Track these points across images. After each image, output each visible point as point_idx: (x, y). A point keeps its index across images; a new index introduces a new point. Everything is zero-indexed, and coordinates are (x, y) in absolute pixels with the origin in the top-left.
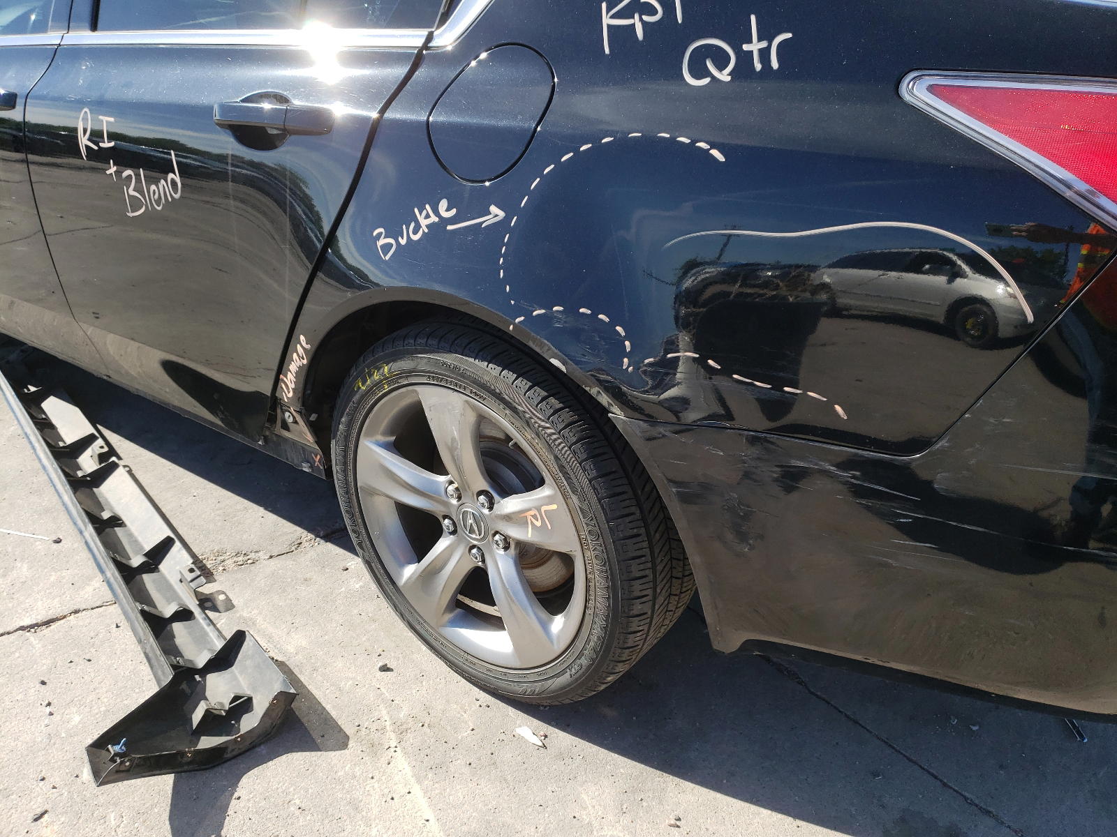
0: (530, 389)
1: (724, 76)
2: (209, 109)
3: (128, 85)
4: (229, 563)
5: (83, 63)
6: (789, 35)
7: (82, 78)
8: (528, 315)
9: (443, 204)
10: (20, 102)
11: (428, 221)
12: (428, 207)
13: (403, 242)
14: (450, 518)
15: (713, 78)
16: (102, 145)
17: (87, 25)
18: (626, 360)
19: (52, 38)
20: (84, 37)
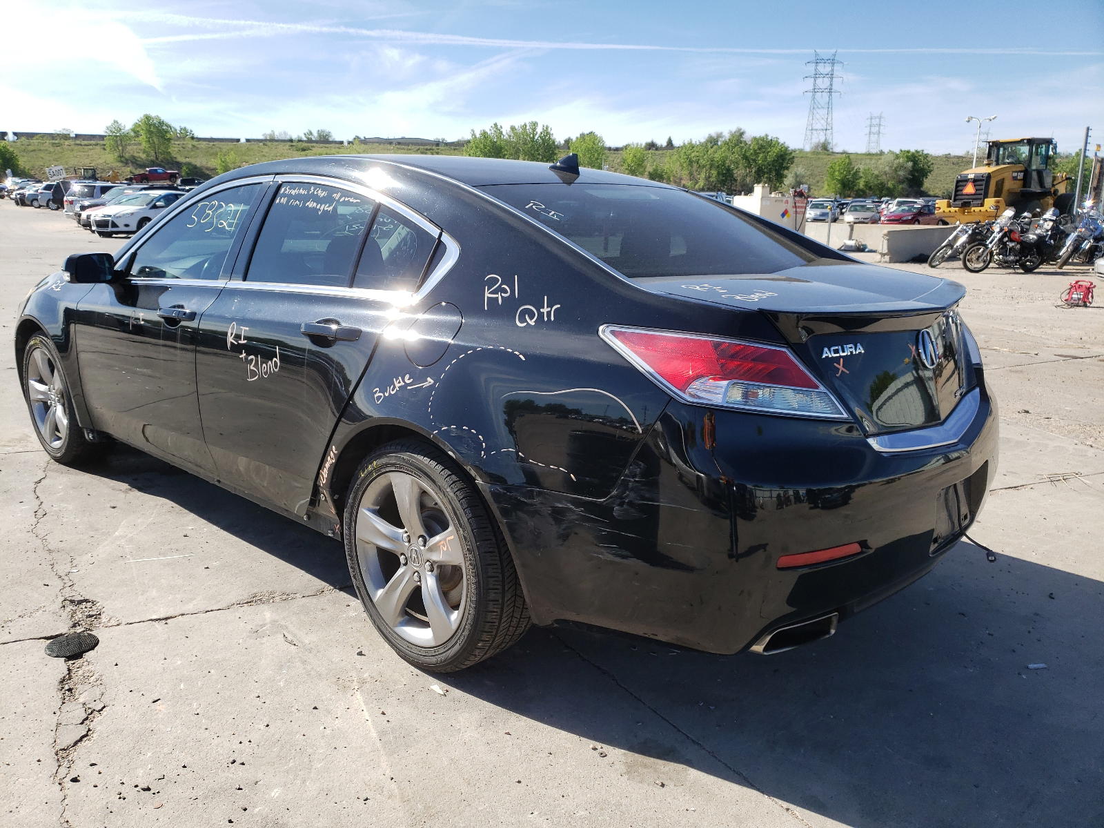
0: (443, 470)
1: (532, 323)
2: (300, 325)
3: (260, 311)
4: (277, 599)
5: (236, 297)
6: (559, 306)
7: (234, 307)
8: (439, 429)
9: (407, 376)
10: (197, 318)
11: (400, 385)
12: (400, 378)
13: (387, 395)
14: (405, 555)
15: (528, 323)
16: (240, 342)
17: (241, 279)
18: (483, 452)
19: (220, 283)
20: (238, 284)
